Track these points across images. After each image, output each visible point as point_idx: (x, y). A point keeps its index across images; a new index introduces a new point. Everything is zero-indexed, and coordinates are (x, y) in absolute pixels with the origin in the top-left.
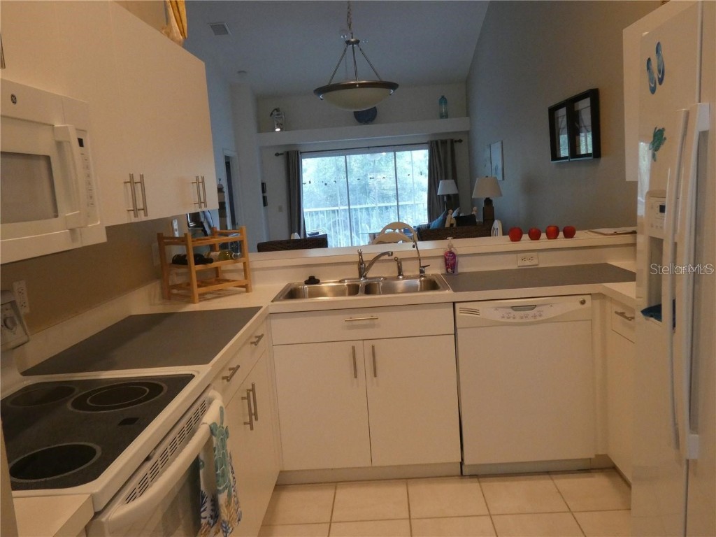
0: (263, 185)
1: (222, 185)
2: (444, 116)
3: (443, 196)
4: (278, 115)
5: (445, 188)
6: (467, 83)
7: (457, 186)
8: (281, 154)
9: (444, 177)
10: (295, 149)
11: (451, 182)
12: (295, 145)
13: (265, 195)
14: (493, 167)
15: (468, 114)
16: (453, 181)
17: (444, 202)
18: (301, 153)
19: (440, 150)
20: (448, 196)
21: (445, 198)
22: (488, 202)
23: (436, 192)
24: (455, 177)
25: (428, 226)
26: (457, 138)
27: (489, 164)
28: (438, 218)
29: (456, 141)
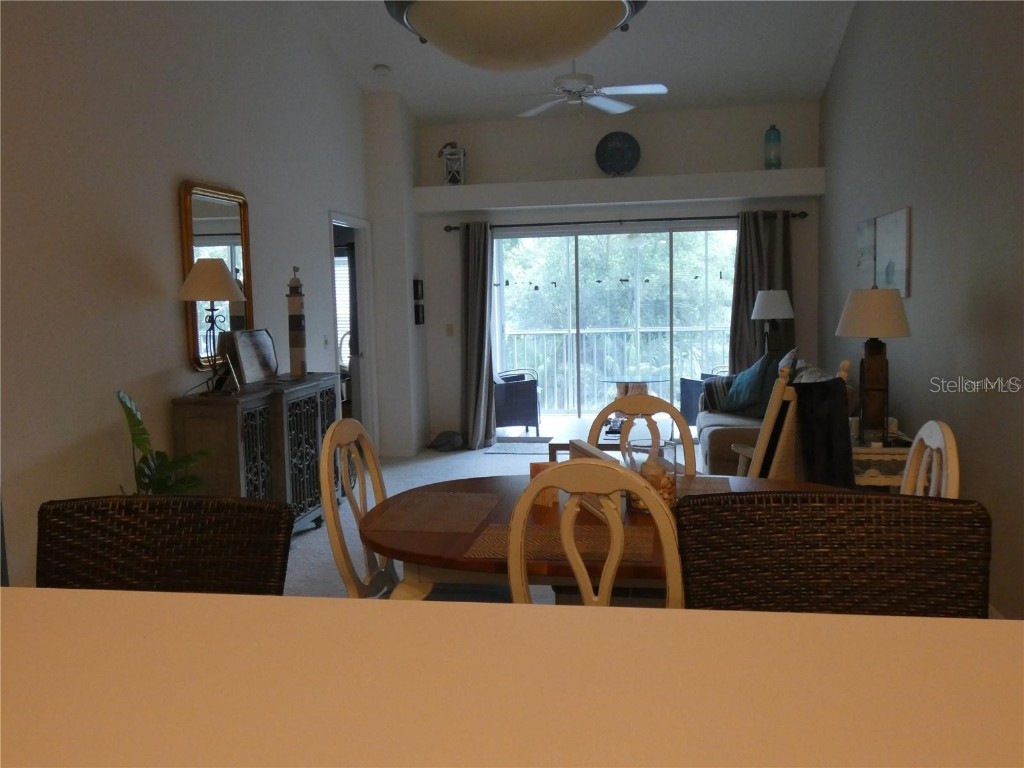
0: (417, 284)
1: (298, 280)
2: (773, 164)
3: (762, 322)
4: (452, 154)
5: (768, 305)
6: (823, 103)
7: (792, 303)
8: (456, 228)
9: (765, 283)
10: (478, 219)
11: (780, 295)
12: (482, 213)
13: (421, 302)
14: (881, 267)
15: (821, 163)
16: (785, 292)
17: (763, 334)
18: (492, 227)
19: (762, 232)
20: (773, 323)
21: (767, 328)
22: (875, 347)
23: (749, 314)
24: (788, 285)
25: (729, 382)
26: (796, 209)
27: (867, 263)
28: (749, 367)
29: (794, 215)
